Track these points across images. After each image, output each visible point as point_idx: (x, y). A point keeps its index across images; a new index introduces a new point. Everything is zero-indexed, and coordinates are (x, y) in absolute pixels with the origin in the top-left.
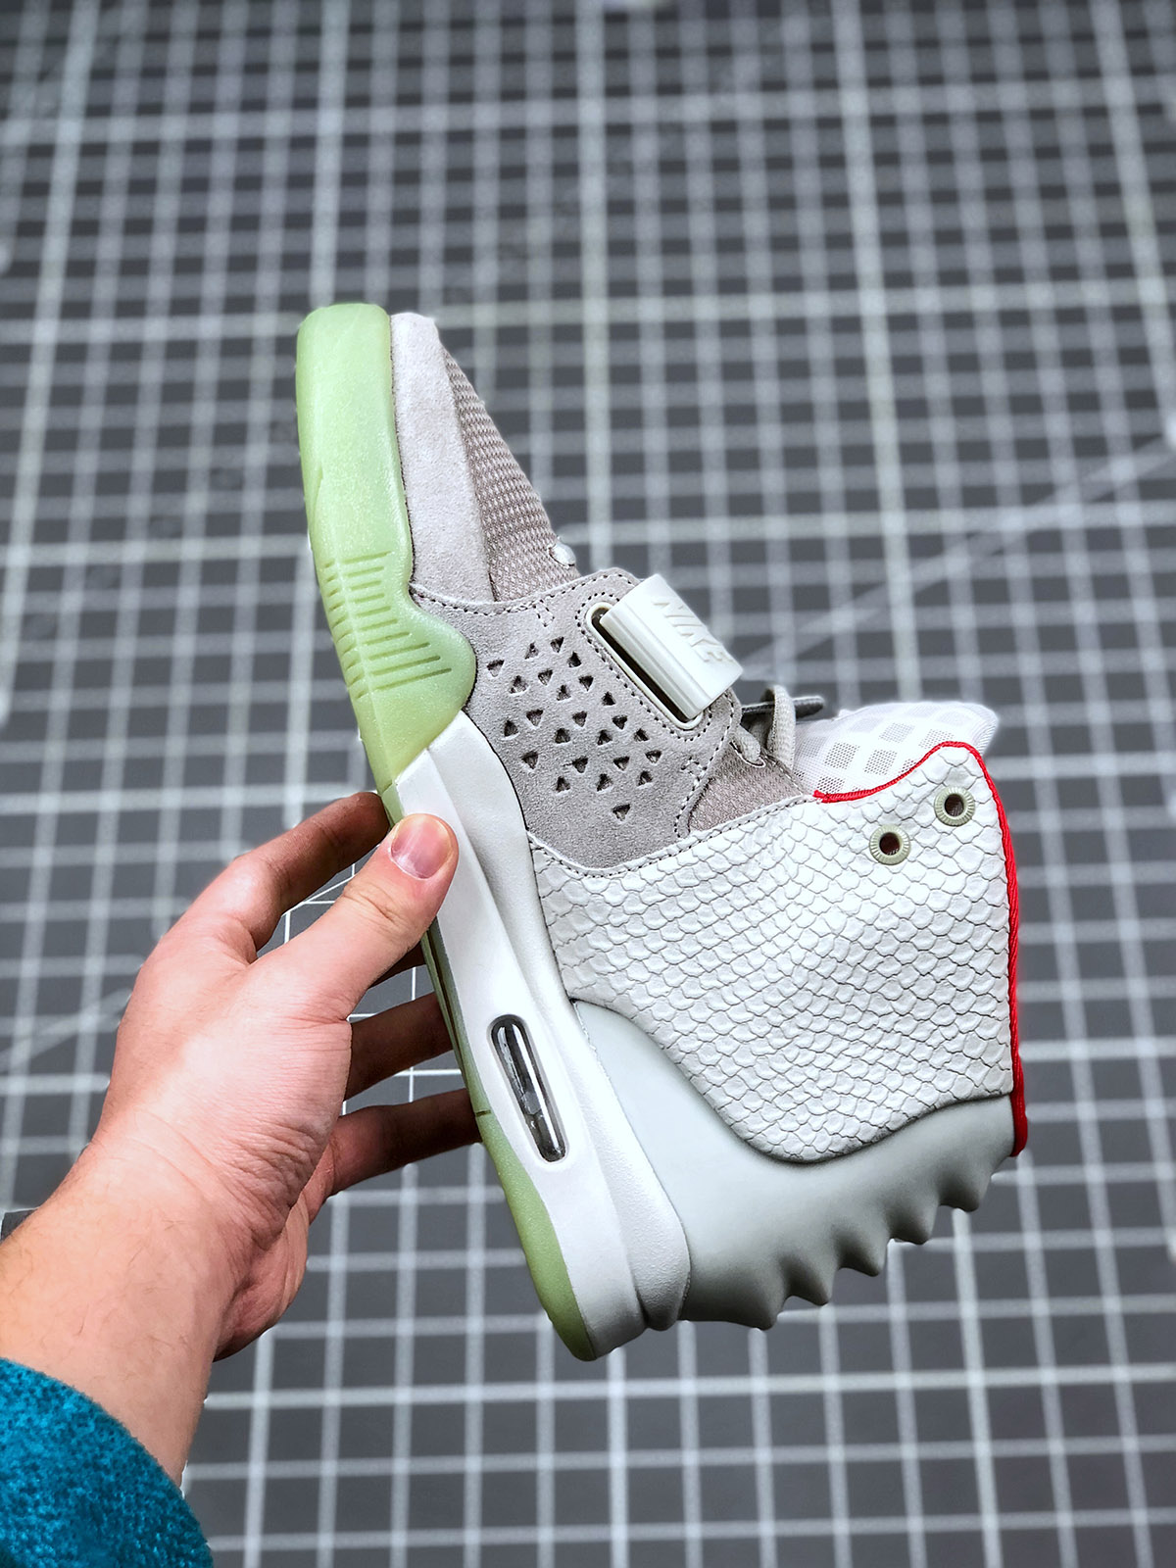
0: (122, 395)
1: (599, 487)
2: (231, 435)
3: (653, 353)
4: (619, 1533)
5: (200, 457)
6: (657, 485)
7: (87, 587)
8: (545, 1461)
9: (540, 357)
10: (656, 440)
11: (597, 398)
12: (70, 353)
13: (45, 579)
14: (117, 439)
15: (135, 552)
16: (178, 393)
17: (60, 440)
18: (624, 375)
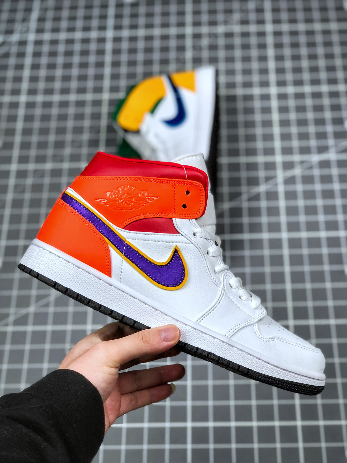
0: (46, 118)
2: (78, 130)
5: (69, 137)
7: (34, 177)
8: (167, 446)
12: (30, 105)
13: (22, 174)
14: (44, 131)
15: (49, 166)
16: (63, 117)
17: (27, 132)
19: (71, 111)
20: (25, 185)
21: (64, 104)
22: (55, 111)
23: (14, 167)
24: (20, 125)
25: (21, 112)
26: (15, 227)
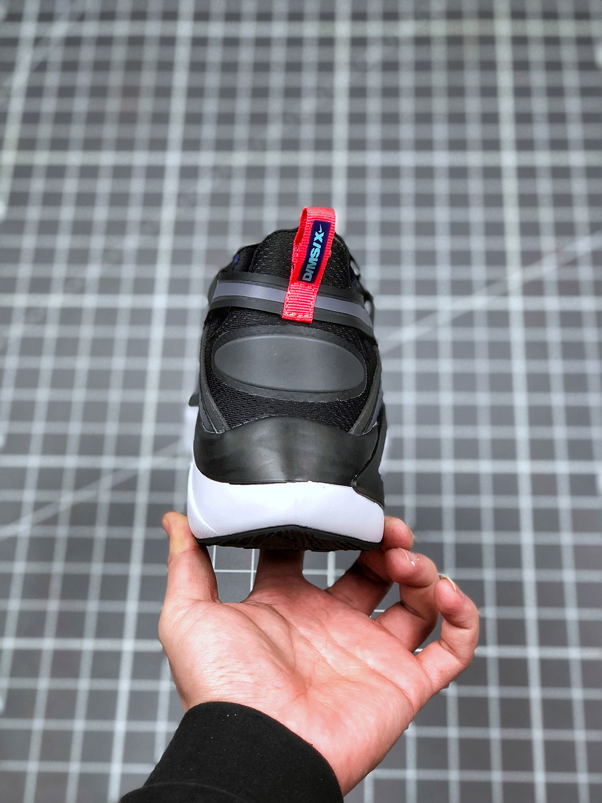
0: (230, 67)
1: (507, 131)
2: (293, 93)
3: (537, 53)
4: (538, 734)
5: (275, 105)
6: (541, 131)
7: (214, 178)
8: (493, 692)
9: (471, 54)
10: (539, 105)
11: (505, 79)
12: (199, 42)
13: (189, 173)
14: (228, 93)
15: (240, 159)
16: (262, 67)
17: (195, 92)
18: (521, 66)
19: (278, 55)
20: (195, 194)
21: (263, 42)
22: (246, 55)
23: (173, 159)
24: (180, 79)
25: (182, 54)
26: (181, 272)
